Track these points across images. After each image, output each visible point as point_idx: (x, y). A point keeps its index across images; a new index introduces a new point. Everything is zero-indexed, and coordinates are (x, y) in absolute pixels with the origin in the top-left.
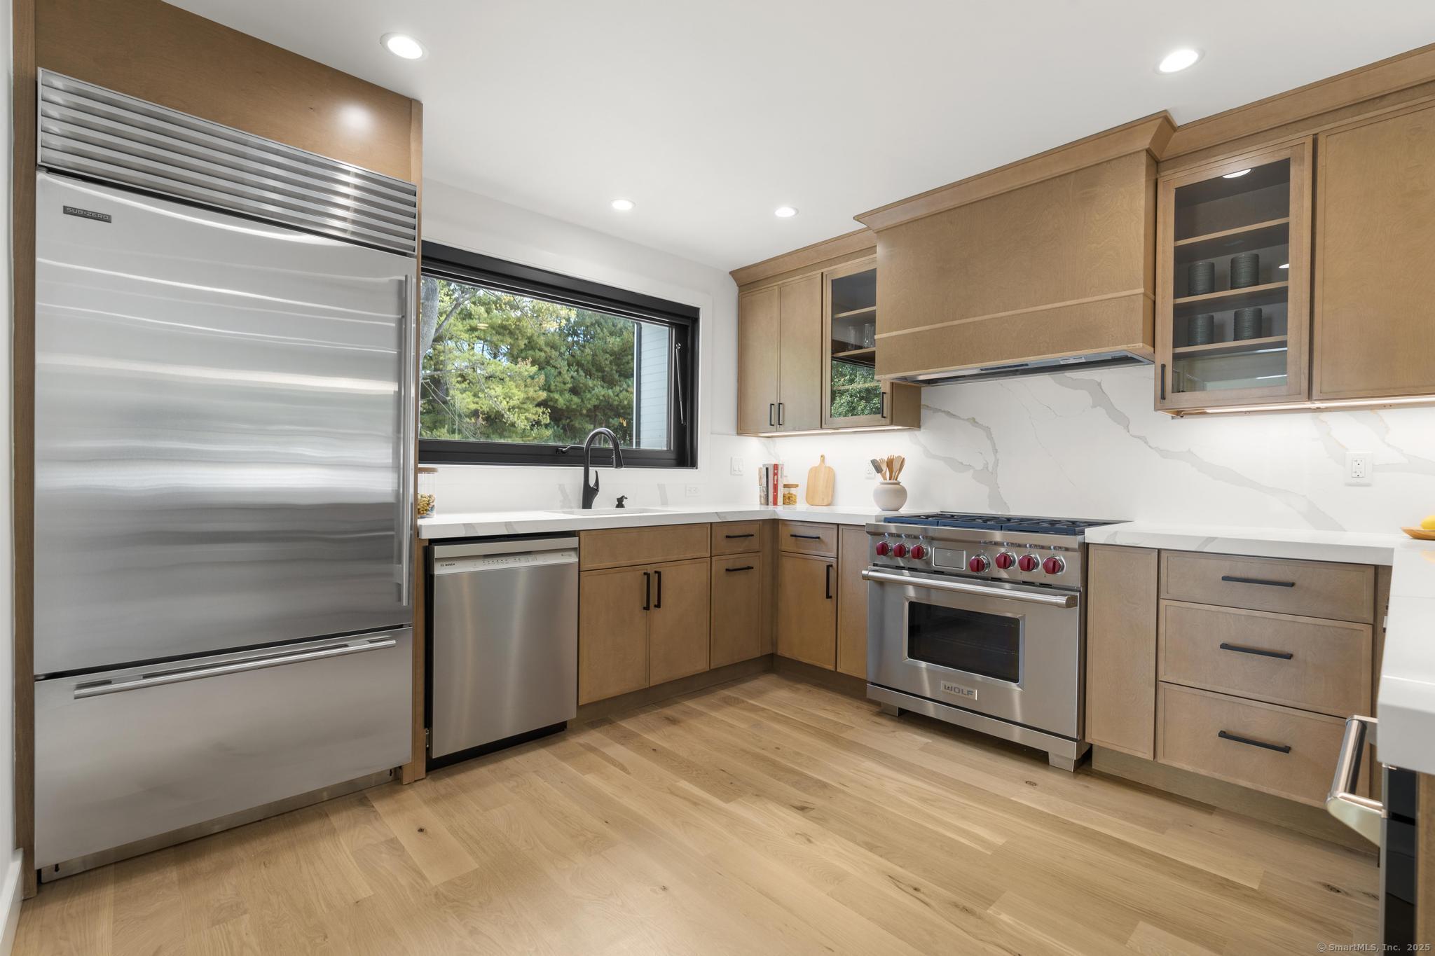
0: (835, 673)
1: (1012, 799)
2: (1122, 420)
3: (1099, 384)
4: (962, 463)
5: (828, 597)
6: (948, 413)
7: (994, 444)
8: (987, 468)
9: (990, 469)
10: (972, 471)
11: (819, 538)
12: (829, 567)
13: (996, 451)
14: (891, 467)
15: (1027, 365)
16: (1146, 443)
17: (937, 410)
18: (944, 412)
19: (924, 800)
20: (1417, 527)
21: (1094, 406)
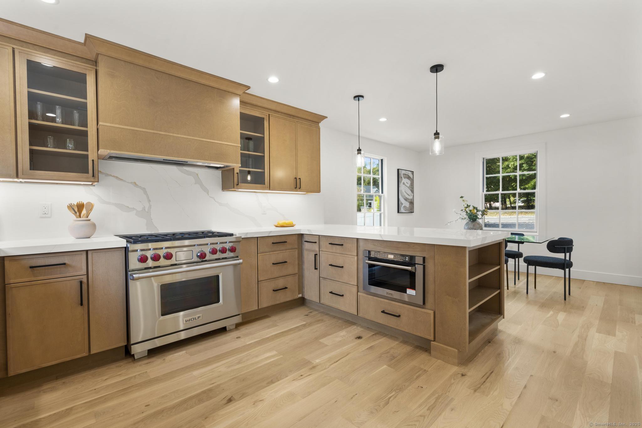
0: (90, 356)
1: (248, 343)
2: (206, 191)
3: (197, 174)
4: (128, 207)
5: (82, 304)
6: (117, 178)
7: (148, 198)
8: (145, 209)
9: (146, 210)
10: (135, 212)
11: (64, 264)
12: (81, 283)
13: (149, 201)
14: (78, 209)
15: (187, 162)
16: (214, 200)
17: (107, 175)
18: (114, 176)
19: (239, 363)
20: (276, 224)
21: (196, 184)
